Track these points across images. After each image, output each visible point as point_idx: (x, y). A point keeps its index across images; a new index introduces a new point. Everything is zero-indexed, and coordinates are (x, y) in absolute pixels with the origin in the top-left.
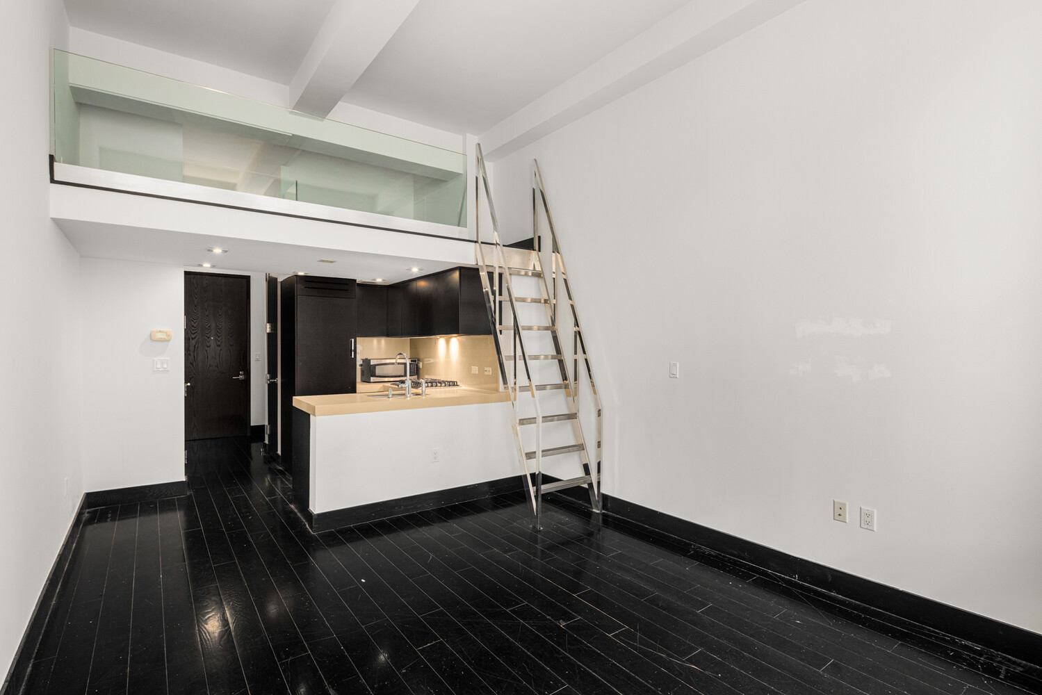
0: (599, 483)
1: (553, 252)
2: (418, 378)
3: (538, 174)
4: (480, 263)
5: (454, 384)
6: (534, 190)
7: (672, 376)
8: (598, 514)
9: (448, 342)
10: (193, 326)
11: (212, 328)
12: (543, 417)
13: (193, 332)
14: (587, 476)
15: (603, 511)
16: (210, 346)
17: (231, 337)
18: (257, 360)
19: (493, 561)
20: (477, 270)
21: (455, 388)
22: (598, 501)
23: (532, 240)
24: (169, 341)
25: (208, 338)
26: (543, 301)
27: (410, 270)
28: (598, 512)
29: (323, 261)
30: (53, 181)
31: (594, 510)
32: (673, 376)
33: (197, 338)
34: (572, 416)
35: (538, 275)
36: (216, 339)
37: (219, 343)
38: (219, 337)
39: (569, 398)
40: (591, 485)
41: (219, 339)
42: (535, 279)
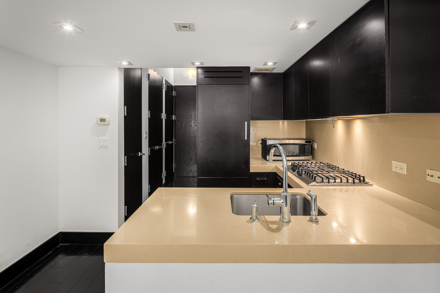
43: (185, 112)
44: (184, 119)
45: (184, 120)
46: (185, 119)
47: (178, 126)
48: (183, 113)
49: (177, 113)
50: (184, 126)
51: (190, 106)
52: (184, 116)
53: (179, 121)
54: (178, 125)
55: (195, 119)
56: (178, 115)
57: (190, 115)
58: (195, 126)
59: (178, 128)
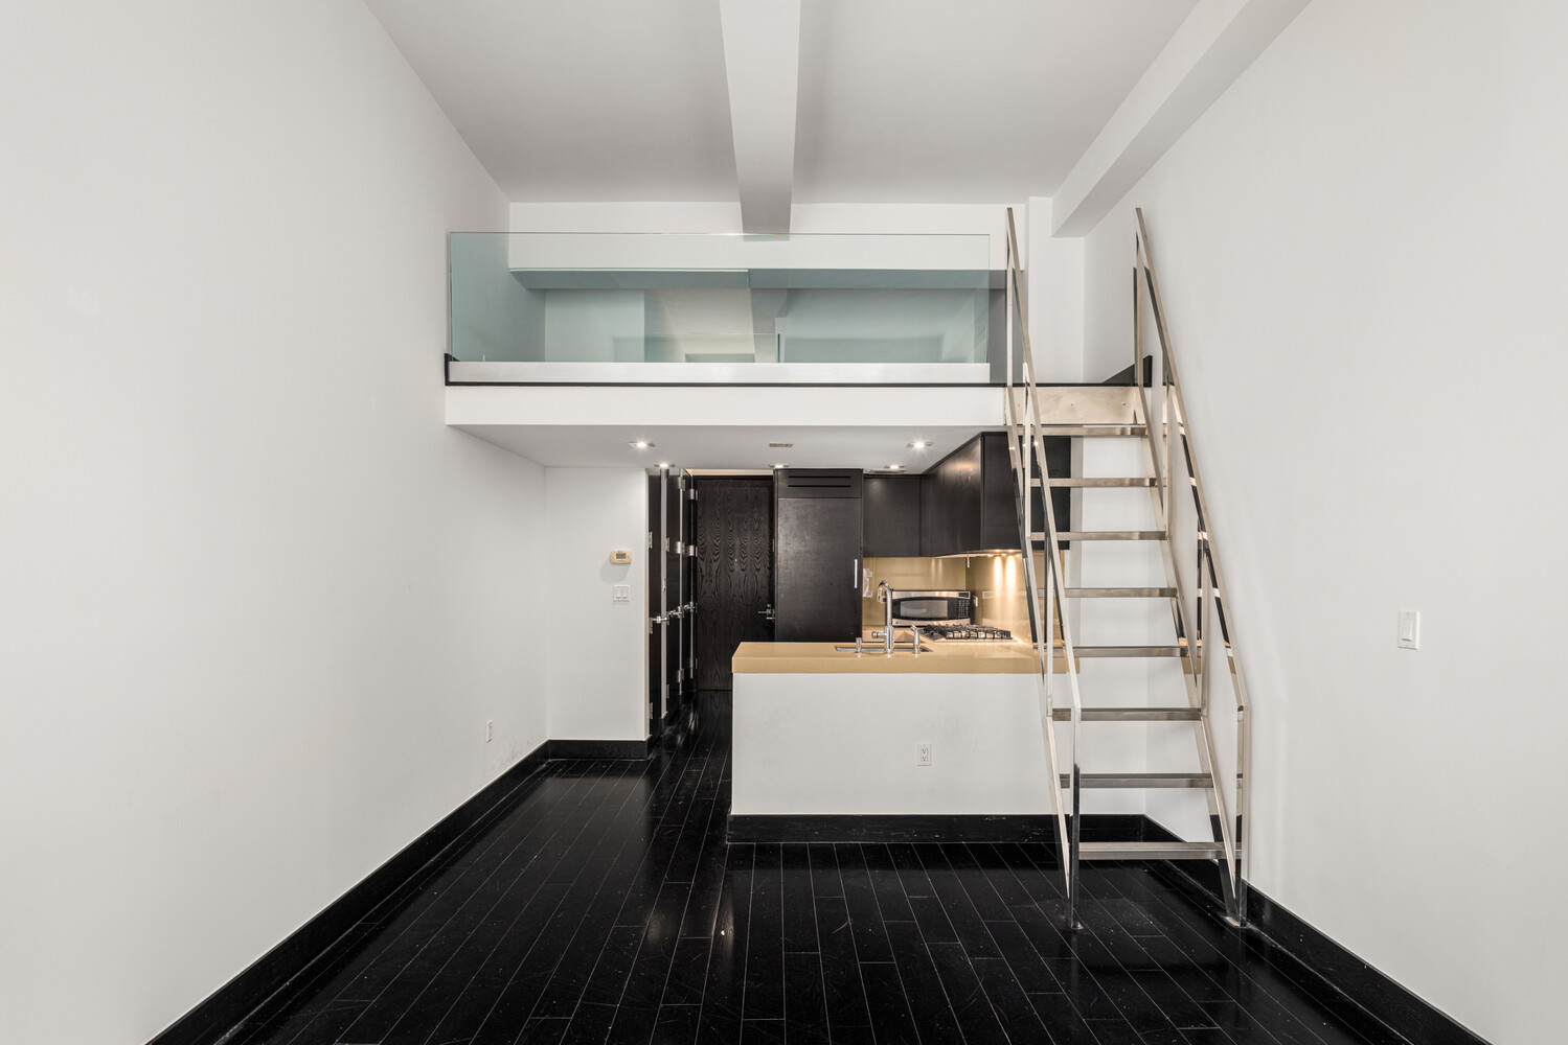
0: (1238, 863)
1: (1164, 384)
2: (972, 622)
3: (1145, 240)
4: (1009, 423)
5: (1006, 635)
6: (1135, 270)
7: (1404, 643)
8: (1235, 929)
9: (1004, 561)
10: (716, 545)
11: (736, 546)
12: (1083, 710)
13: (715, 553)
14: (1218, 844)
15: (1250, 926)
16: (733, 571)
17: (758, 559)
19: (937, 964)
20: (1005, 434)
21: (1006, 643)
22: (1237, 901)
23: (1132, 369)
24: (629, 563)
25: (732, 559)
26: (1147, 483)
27: (910, 446)
28: (1236, 924)
29: (775, 445)
30: (448, 383)
31: (1227, 918)
32: (1407, 644)
33: (719, 560)
34: (1194, 715)
35: (1139, 432)
36: (740, 562)
37: (744, 567)
38: (744, 559)
39: (1188, 675)
40: (1224, 862)
41: (744, 561)
42: (1135, 442)
43: (718, 539)
45: (716, 558)
46: (718, 555)
47: (701, 571)
48: (715, 540)
49: (697, 539)
50: (717, 570)
51: (730, 525)
52: (715, 548)
53: (699, 558)
54: (698, 567)
56: (700, 541)
57: (731, 545)
58: (741, 572)
59: (700, 575)
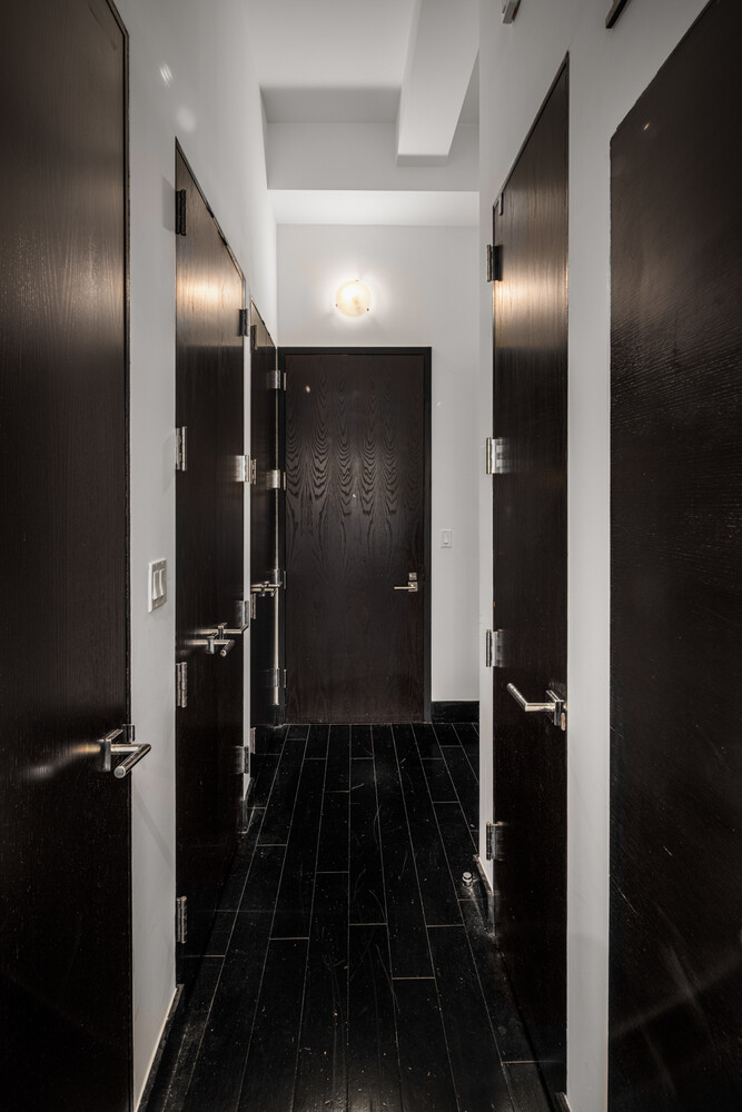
10: (318, 470)
11: (354, 471)
13: (318, 483)
16: (350, 514)
17: (392, 492)
18: (446, 546)
25: (347, 495)
33: (324, 496)
36: (362, 499)
37: (367, 508)
38: (367, 492)
41: (368, 497)
43: (322, 458)
44: (319, 487)
45: (318, 491)
46: (323, 487)
47: (293, 516)
48: (317, 461)
49: (288, 461)
50: (321, 514)
51: (343, 434)
52: (318, 474)
53: (296, 495)
54: (293, 511)
55: (366, 486)
56: (296, 468)
57: (344, 470)
58: (362, 516)
59: (296, 524)
